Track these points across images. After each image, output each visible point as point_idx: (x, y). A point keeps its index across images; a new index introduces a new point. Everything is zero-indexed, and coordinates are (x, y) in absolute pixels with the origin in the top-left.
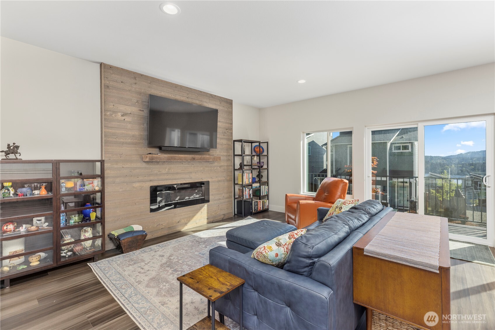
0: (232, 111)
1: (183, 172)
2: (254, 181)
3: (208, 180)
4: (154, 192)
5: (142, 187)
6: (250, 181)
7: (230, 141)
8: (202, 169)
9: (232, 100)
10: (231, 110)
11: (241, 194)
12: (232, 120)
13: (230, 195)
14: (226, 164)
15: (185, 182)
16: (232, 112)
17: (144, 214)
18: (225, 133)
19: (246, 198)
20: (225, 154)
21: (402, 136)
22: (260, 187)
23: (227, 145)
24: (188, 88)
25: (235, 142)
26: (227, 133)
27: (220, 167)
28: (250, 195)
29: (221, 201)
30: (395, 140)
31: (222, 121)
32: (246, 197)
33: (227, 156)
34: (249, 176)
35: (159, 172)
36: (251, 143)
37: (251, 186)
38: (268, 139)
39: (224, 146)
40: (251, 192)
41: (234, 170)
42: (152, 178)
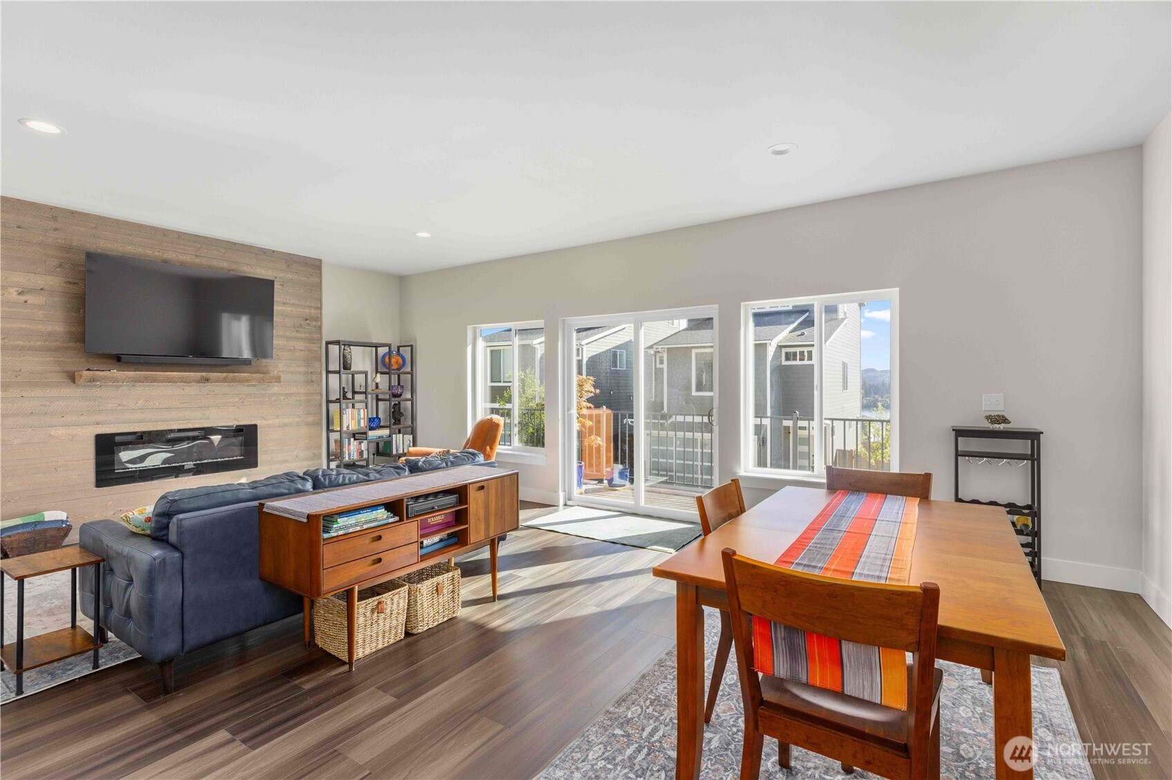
0: (321, 281)
1: (184, 405)
2: (374, 423)
3: (253, 423)
4: (106, 446)
5: (73, 437)
6: (362, 425)
7: (315, 344)
8: (237, 400)
9: (321, 260)
10: (318, 280)
11: (339, 451)
12: (320, 300)
13: (314, 454)
14: (302, 391)
15: (190, 426)
16: (321, 285)
17: (78, 491)
18: (301, 326)
19: (349, 459)
20: (303, 369)
21: (803, 331)
22: (390, 436)
23: (306, 352)
24: (199, 236)
25: (329, 346)
26: (307, 327)
27: (288, 395)
28: (361, 453)
29: (288, 465)
30: (786, 339)
31: (292, 302)
32: (352, 458)
33: (306, 373)
34: (359, 414)
35: (120, 405)
36: (376, 347)
37: (365, 433)
38: (415, 341)
39: (298, 354)
40: (364, 446)
41: (328, 402)
42: (99, 418)
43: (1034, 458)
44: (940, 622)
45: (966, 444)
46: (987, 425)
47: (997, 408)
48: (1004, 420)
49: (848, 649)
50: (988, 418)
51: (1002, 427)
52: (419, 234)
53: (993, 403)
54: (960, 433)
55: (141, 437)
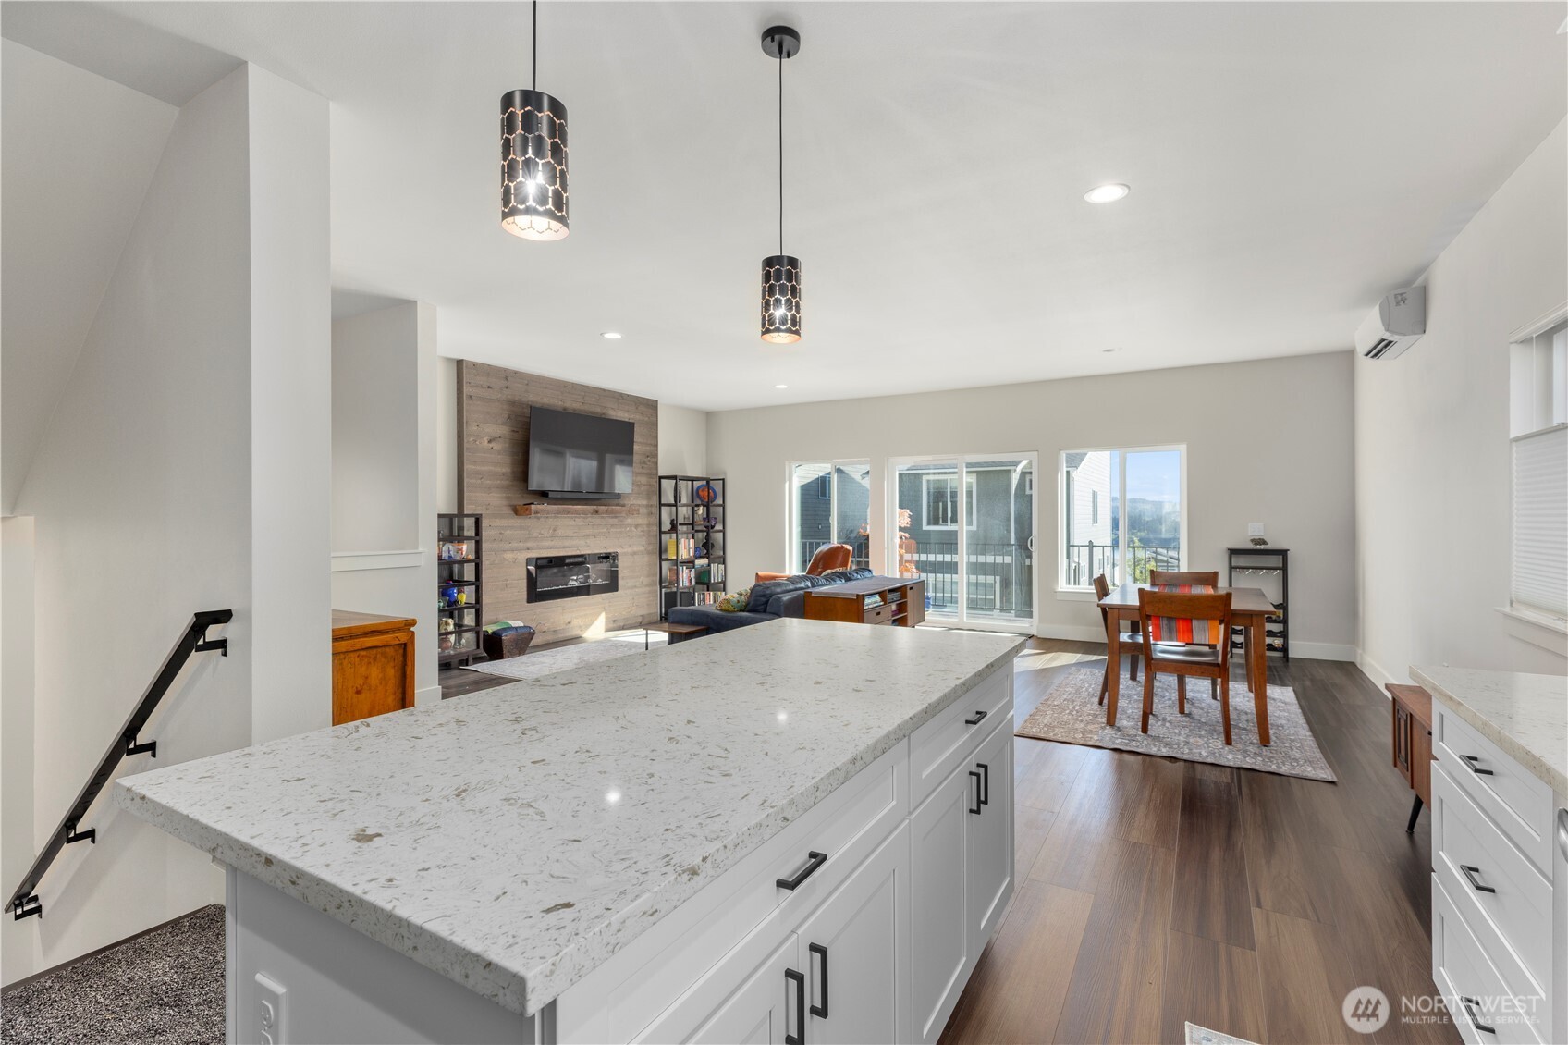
1: (576, 535)
2: (698, 554)
3: (615, 551)
5: (514, 560)
6: (691, 555)
7: (653, 478)
8: (607, 530)
9: (657, 401)
10: (656, 419)
11: (675, 578)
12: (658, 438)
13: (652, 580)
14: (646, 522)
15: (578, 553)
16: (657, 423)
17: (518, 605)
18: (644, 463)
19: (682, 586)
20: (645, 502)
22: (709, 565)
23: (648, 487)
24: (583, 385)
25: (662, 480)
26: (649, 463)
27: (636, 526)
28: (691, 581)
29: (638, 590)
31: (641, 441)
33: (647, 505)
34: (689, 544)
35: (540, 533)
36: (692, 481)
37: (693, 562)
38: (725, 474)
39: (642, 488)
40: (693, 574)
41: (661, 532)
42: (529, 544)
43: (1284, 569)
44: (1232, 608)
45: (1237, 561)
46: (1251, 546)
47: (1258, 534)
48: (1264, 542)
49: (1195, 624)
50: (1252, 541)
51: (1262, 547)
52: (777, 387)
53: (1256, 530)
54: (1233, 552)
55: (551, 561)
